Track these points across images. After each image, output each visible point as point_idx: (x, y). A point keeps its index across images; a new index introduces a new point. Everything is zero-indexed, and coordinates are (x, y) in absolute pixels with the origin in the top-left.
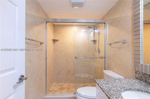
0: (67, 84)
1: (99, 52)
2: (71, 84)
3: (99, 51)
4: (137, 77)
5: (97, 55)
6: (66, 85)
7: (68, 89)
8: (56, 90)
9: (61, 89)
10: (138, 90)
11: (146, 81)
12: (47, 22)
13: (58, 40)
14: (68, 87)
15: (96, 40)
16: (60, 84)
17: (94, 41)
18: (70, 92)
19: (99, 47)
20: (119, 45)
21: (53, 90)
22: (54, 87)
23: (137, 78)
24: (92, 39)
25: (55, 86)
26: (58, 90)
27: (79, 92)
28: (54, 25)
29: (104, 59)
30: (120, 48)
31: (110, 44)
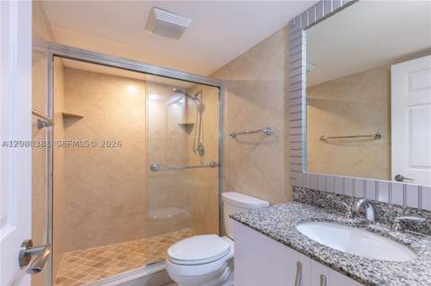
0: (112, 247)
1: (202, 152)
2: (126, 244)
3: (203, 150)
4: (297, 197)
5: (195, 159)
6: (109, 251)
7: (120, 258)
8: (80, 272)
9: (98, 266)
10: (313, 220)
11: (312, 203)
12: (54, 55)
13: (81, 117)
14: (118, 254)
15: (193, 125)
16: (88, 251)
17: (188, 127)
18: (130, 267)
19: (201, 141)
20: (257, 137)
21: (71, 273)
22: (72, 264)
23: (295, 200)
24: (181, 121)
25: (72, 261)
26: (90, 271)
27: (176, 257)
28: (65, 69)
29: (217, 168)
30: (257, 144)
31: (234, 136)
